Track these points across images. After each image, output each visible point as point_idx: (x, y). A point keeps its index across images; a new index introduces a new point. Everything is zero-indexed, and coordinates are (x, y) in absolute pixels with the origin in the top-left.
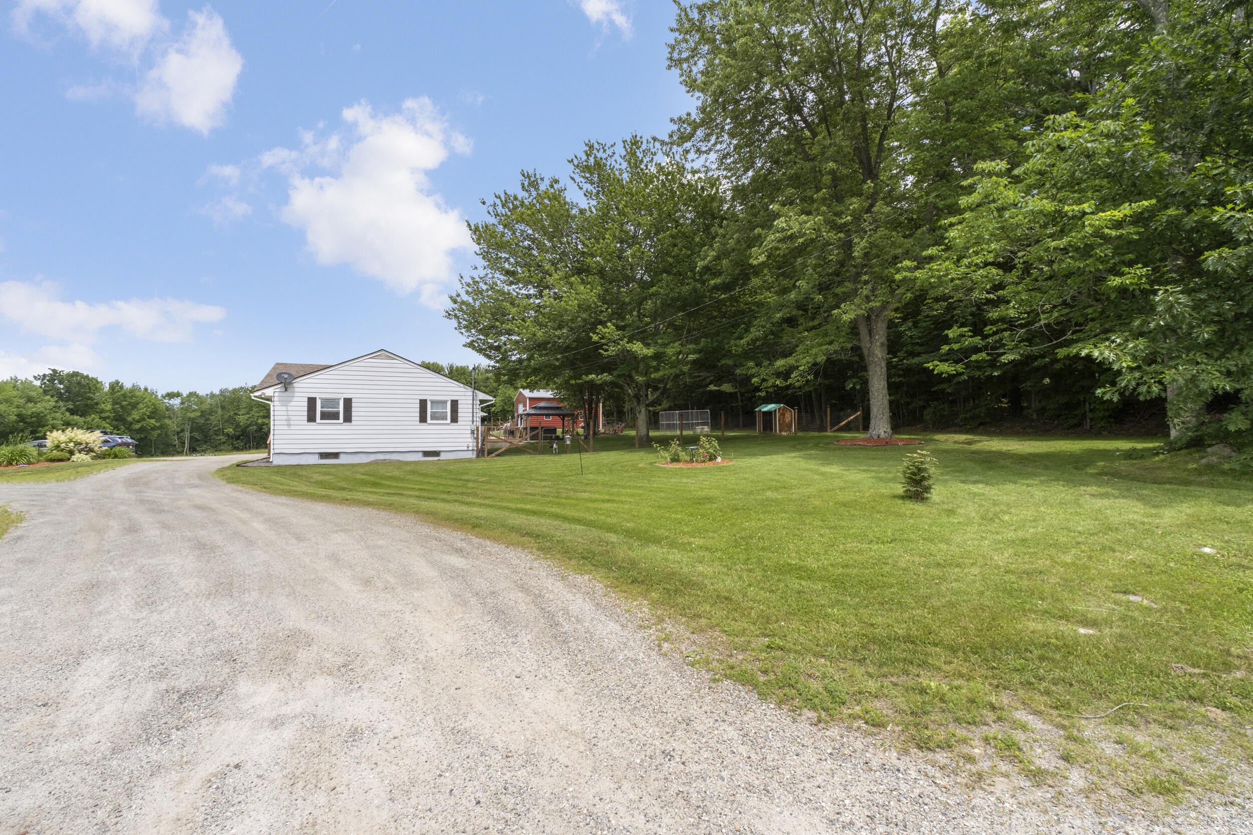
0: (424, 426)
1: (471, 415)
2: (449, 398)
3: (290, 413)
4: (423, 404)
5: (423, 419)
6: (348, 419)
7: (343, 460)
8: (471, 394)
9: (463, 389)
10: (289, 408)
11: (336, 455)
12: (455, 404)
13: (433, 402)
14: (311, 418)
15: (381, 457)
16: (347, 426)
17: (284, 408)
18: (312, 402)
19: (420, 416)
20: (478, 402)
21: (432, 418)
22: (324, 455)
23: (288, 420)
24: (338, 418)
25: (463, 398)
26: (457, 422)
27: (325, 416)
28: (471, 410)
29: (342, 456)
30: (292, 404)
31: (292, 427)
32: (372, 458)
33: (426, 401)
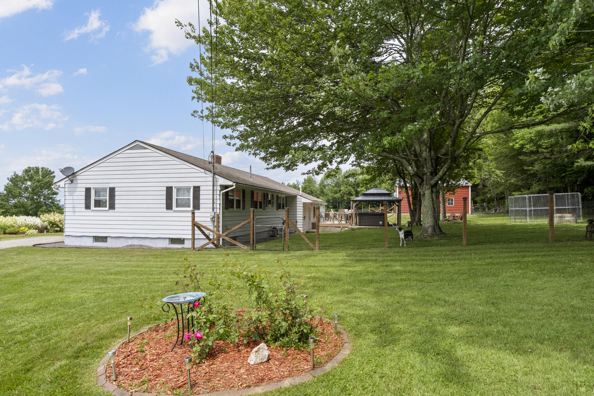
0: (170, 213)
1: (211, 201)
2: (192, 185)
3: (75, 202)
4: (169, 190)
5: (169, 206)
6: (112, 207)
7: (110, 244)
8: (211, 179)
9: (204, 175)
10: (75, 197)
11: (104, 239)
12: (197, 190)
13: (178, 189)
14: (88, 207)
15: (136, 242)
16: (111, 213)
17: (71, 197)
18: (88, 191)
19: (167, 204)
20: (219, 188)
21: (177, 206)
22: (97, 239)
23: (74, 208)
24: (105, 206)
25: (205, 184)
26: (199, 209)
27: (98, 204)
28: (211, 197)
29: (109, 239)
30: (76, 193)
31: (77, 214)
32: (130, 242)
33: (171, 188)
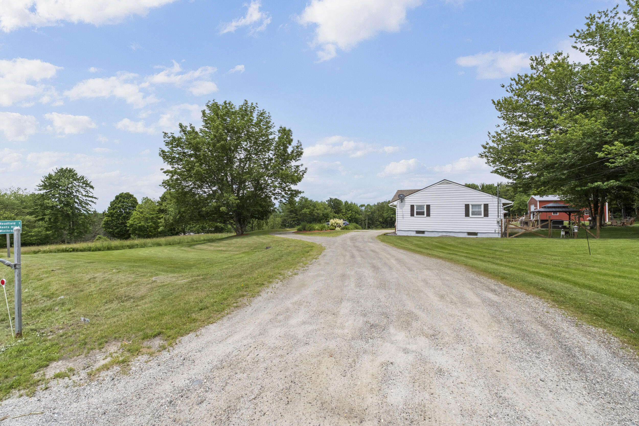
0: (467, 219)
1: (497, 212)
2: (483, 203)
3: (404, 212)
4: (467, 206)
5: (467, 215)
6: (428, 215)
7: (426, 235)
8: (497, 200)
9: (492, 198)
10: (403, 210)
11: (423, 232)
12: (486, 206)
13: (472, 205)
14: (412, 215)
15: (444, 234)
16: (428, 218)
17: (401, 210)
18: (412, 207)
19: (466, 213)
20: (502, 205)
21: (472, 214)
22: (418, 232)
23: (403, 215)
24: (424, 215)
25: (492, 202)
26: (488, 216)
27: (418, 213)
28: (497, 210)
29: (426, 233)
30: (404, 208)
31: (405, 219)
32: (440, 234)
33: (469, 205)
